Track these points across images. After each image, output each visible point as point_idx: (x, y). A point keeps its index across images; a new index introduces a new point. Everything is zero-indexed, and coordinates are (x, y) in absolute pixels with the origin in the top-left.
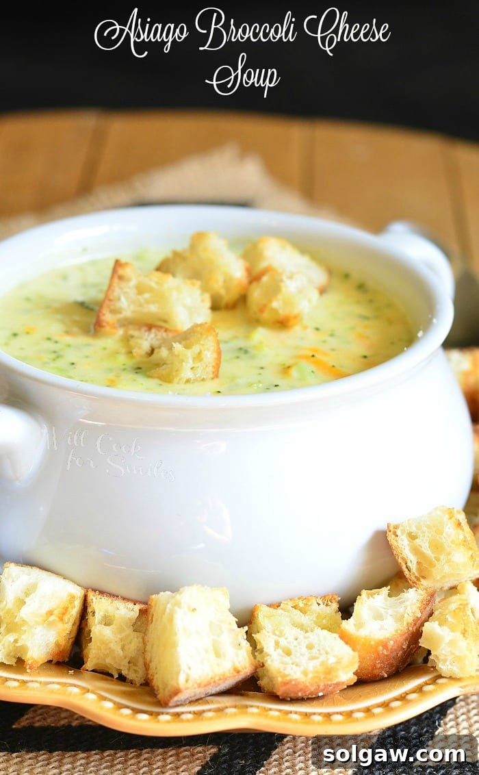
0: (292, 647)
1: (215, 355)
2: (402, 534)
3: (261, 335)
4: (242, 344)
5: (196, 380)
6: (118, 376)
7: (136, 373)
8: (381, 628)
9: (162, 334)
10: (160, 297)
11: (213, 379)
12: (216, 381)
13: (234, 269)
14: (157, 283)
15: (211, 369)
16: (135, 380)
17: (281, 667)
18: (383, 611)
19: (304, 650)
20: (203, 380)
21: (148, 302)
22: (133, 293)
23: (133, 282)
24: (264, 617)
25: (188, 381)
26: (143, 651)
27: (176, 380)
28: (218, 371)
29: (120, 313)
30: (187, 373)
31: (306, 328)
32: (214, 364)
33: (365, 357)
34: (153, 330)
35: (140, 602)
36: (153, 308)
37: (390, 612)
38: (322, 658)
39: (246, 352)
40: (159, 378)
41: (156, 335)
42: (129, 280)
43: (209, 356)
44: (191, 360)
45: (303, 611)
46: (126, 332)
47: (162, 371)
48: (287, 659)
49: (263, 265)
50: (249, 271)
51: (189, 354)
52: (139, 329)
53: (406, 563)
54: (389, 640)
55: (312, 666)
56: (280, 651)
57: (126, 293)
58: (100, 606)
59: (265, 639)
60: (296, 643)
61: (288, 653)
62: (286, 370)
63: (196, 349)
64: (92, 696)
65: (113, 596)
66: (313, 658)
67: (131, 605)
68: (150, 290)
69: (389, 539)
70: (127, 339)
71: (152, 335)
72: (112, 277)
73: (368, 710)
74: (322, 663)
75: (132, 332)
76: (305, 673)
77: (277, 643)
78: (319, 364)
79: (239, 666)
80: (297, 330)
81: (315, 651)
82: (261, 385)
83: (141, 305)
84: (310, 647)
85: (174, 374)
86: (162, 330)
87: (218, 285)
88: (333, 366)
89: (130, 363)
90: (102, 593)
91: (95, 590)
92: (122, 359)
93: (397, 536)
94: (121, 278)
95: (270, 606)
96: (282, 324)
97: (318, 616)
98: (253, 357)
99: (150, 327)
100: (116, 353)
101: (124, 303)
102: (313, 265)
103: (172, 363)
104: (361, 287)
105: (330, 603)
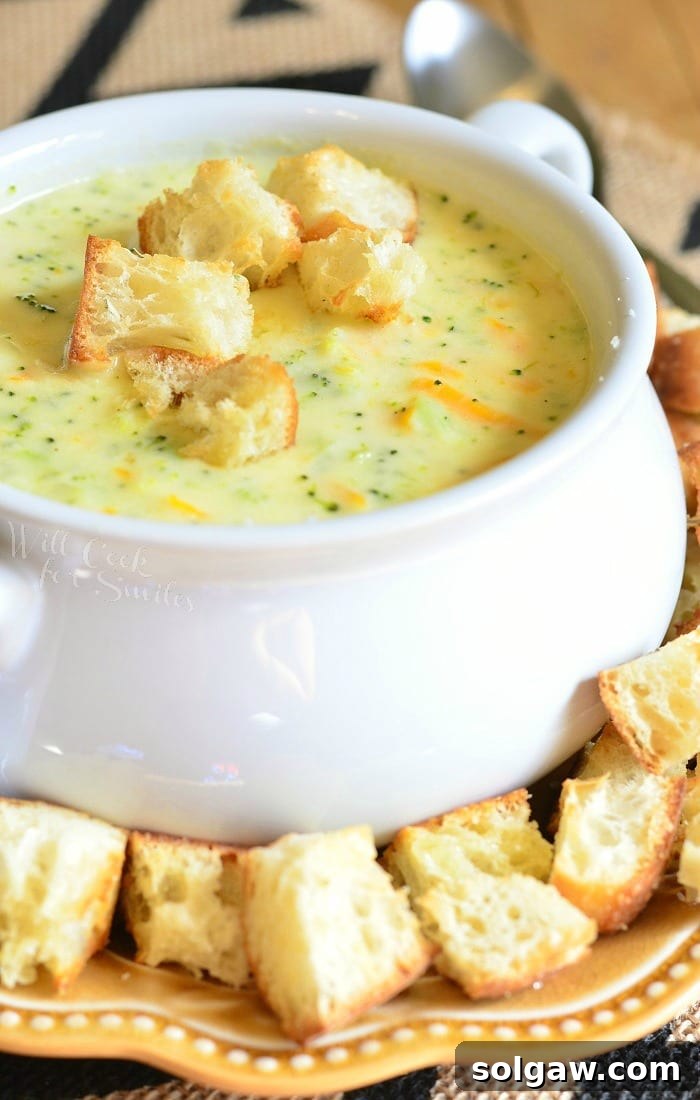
0: (483, 916)
1: (289, 412)
2: (624, 688)
3: (342, 341)
4: (314, 364)
5: (262, 456)
6: (132, 461)
7: (161, 449)
8: (617, 861)
9: (184, 366)
10: (172, 299)
11: (286, 448)
12: (292, 451)
13: (276, 222)
14: (164, 274)
15: (282, 434)
16: (163, 469)
17: (476, 958)
18: (611, 825)
19: (505, 920)
20: (273, 453)
21: (153, 308)
22: (126, 293)
23: (126, 275)
24: (422, 851)
25: (249, 460)
26: (243, 941)
27: (230, 462)
28: (293, 435)
29: (110, 331)
30: (247, 447)
31: (410, 321)
32: (288, 425)
33: (518, 372)
34: (170, 359)
35: (220, 844)
36: (165, 321)
37: (624, 825)
38: (538, 937)
39: (325, 382)
40: (201, 457)
41: (176, 369)
42: (118, 272)
43: (281, 415)
44: (252, 428)
45: (480, 830)
46: (123, 364)
47: (204, 444)
48: (480, 942)
49: (322, 208)
50: (297, 220)
51: (249, 417)
52: (146, 357)
53: (634, 736)
54: (632, 882)
55: (523, 950)
56: (467, 927)
57: (113, 295)
58: (158, 861)
59: (439, 906)
60: (488, 909)
61: (478, 926)
62: (401, 414)
63: (259, 408)
64: (176, 1034)
65: (173, 838)
66: (523, 937)
67: (204, 852)
68: (155, 286)
69: (604, 699)
70: (127, 376)
71: (170, 369)
72: (87, 269)
73: (615, 1005)
74: (543, 945)
75: (133, 365)
76: (515, 964)
77: (458, 911)
78: (451, 398)
79: (407, 962)
80: (395, 327)
81: (523, 922)
82: (369, 455)
83: (141, 316)
84: (515, 915)
85: (226, 450)
86: (186, 360)
87: (255, 254)
88: (475, 400)
89: (145, 428)
90: (155, 835)
91: (143, 832)
92: (129, 422)
93: (616, 692)
94: (101, 269)
95: (423, 823)
96: (371, 318)
97: (505, 835)
98: (338, 393)
99: (163, 353)
100: (115, 410)
101: (113, 314)
102: (388, 183)
103: (220, 431)
104: (469, 218)
105: (516, 807)
